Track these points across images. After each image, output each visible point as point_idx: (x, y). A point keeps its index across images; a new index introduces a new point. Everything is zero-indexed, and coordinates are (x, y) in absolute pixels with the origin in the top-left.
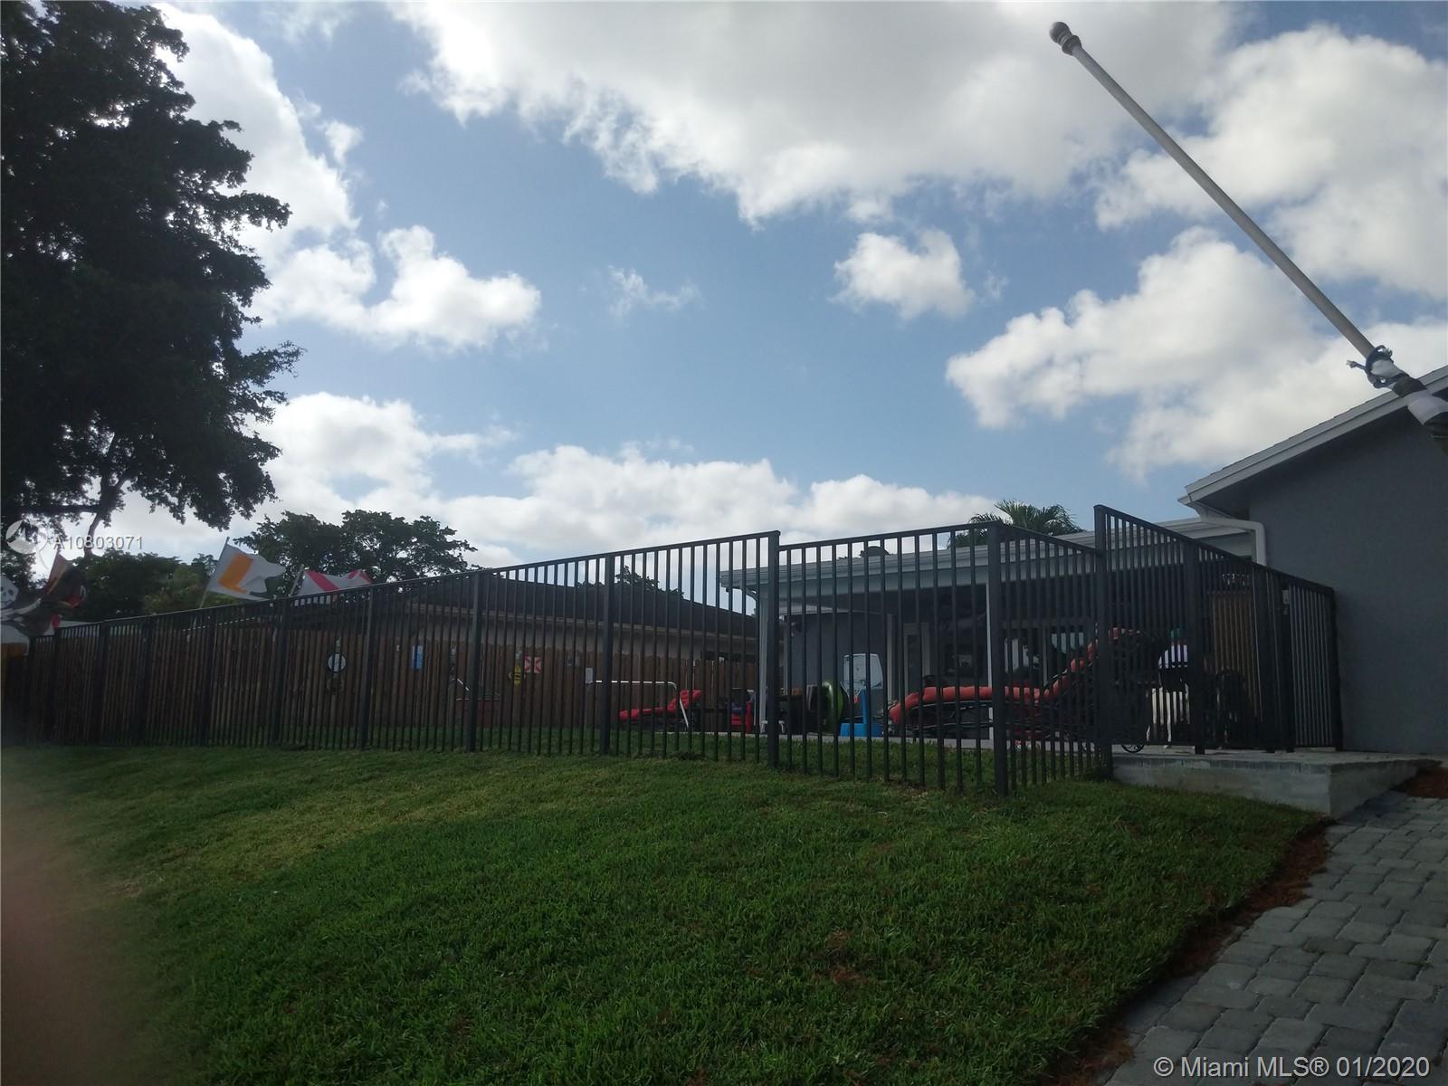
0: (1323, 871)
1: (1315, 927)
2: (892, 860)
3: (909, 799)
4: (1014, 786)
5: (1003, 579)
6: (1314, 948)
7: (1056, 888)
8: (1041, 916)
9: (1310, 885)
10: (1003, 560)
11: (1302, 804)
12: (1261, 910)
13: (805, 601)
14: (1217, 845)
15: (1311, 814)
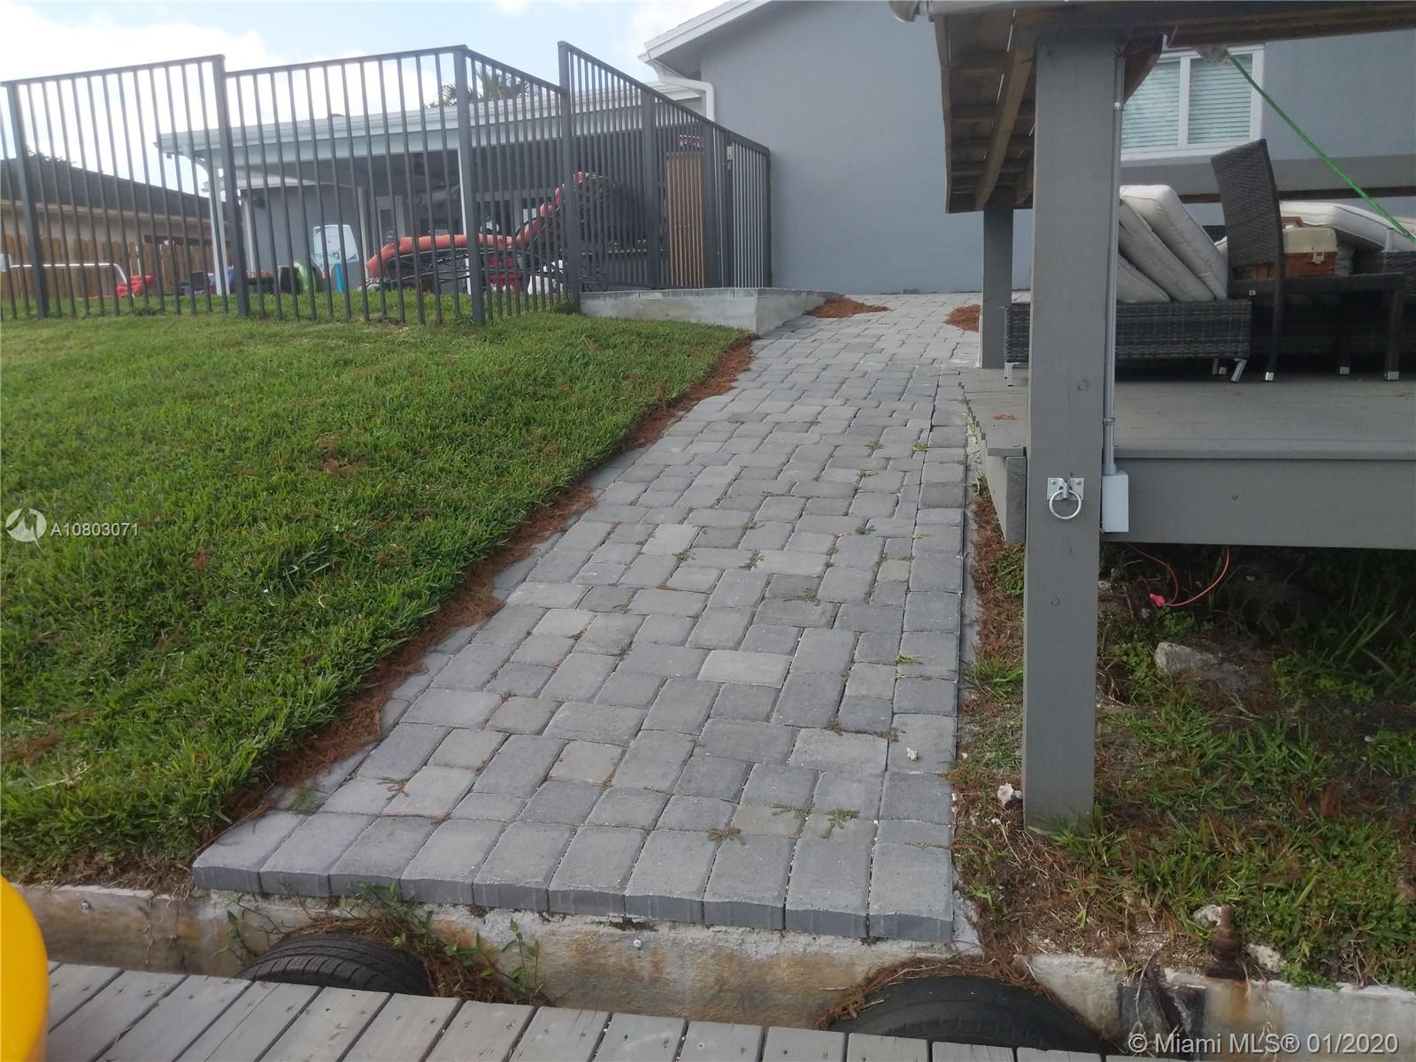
0: (748, 370)
1: (737, 408)
2: (376, 378)
3: (391, 334)
4: (491, 317)
5: (474, 144)
6: (738, 420)
7: (531, 389)
8: (517, 412)
9: (737, 380)
10: (473, 123)
11: (734, 324)
12: (699, 399)
13: (266, 170)
14: (666, 355)
15: (741, 331)
